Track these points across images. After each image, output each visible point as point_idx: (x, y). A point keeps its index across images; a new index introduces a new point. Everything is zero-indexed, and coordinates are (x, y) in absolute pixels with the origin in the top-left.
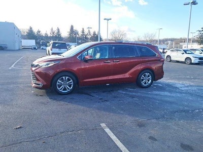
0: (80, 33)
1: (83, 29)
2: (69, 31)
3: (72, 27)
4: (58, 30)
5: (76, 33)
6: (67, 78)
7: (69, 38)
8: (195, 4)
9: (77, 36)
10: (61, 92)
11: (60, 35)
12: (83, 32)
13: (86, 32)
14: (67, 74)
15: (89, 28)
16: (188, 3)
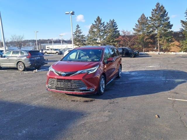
16: (68, 13)
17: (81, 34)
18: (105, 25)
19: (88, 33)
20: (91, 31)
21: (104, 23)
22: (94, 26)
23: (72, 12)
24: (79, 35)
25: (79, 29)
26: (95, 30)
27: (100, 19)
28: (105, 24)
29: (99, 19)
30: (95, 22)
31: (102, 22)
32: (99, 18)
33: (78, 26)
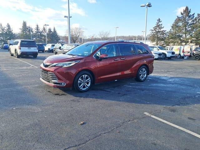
0: (34, 31)
1: (37, 26)
2: (22, 27)
3: (25, 24)
4: (9, 26)
5: (30, 30)
6: (86, 76)
7: (22, 35)
8: (149, 7)
9: (32, 33)
10: (81, 89)
11: (11, 32)
12: (38, 30)
13: (41, 29)
14: (86, 72)
15: (45, 25)
16: (144, 5)
17: (162, 30)
18: (194, 18)
19: (171, 28)
20: (175, 26)
21: (193, 15)
22: (179, 19)
23: (147, 4)
24: (159, 30)
25: (160, 23)
26: (180, 24)
27: (189, 10)
28: (196, 16)
29: (187, 11)
30: (182, 14)
31: (191, 14)
32: (187, 8)
33: (159, 20)
